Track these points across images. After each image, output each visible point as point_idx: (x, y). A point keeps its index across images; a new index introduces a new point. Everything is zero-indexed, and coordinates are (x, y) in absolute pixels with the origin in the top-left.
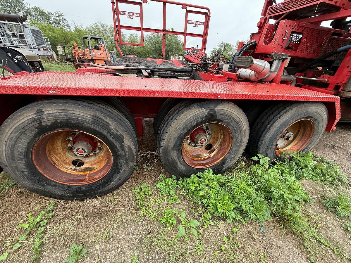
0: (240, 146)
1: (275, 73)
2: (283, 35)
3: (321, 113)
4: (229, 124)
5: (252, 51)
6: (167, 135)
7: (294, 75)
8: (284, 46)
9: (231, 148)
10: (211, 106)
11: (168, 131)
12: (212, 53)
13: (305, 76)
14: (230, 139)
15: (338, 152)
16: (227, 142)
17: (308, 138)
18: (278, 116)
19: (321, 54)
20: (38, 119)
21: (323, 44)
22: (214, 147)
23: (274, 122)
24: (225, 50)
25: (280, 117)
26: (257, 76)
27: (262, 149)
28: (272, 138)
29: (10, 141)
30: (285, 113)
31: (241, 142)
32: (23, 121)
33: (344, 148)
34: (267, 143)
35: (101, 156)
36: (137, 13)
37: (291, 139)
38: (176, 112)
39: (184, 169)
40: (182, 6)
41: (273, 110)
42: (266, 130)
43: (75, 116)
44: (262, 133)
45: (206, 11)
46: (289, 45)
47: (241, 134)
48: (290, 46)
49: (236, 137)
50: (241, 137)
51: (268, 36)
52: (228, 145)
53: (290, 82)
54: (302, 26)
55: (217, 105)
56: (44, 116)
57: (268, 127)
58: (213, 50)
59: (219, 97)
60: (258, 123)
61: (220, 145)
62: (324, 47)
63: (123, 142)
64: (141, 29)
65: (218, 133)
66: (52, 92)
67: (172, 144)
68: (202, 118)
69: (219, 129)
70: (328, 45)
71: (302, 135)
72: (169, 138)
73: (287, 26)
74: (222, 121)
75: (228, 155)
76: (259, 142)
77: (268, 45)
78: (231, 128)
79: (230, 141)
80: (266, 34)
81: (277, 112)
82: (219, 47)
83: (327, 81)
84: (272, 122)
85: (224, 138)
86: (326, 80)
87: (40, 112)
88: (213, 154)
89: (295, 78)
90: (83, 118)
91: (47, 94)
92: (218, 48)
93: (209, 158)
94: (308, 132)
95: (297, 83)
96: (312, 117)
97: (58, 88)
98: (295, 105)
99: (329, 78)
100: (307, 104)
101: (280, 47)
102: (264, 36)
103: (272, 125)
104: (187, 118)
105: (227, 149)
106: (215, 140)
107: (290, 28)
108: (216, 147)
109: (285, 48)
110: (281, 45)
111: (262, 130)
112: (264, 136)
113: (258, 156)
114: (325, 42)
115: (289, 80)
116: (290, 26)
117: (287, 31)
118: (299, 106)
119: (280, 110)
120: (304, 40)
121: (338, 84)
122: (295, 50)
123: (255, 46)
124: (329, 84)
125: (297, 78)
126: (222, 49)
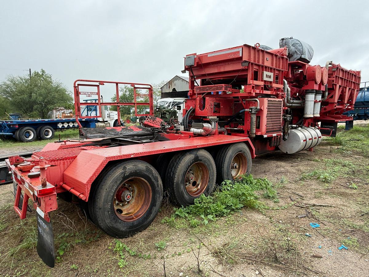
0: (213, 175)
1: (215, 129)
2: (210, 105)
3: (245, 148)
4: (205, 161)
5: (193, 114)
6: (177, 174)
7: (224, 127)
8: (212, 111)
9: (209, 178)
10: (195, 152)
11: (177, 171)
13: (230, 127)
14: (207, 172)
15: (267, 174)
16: (206, 175)
17: (246, 165)
18: (226, 153)
19: (233, 113)
20: (124, 172)
22: (198, 183)
23: (225, 157)
24: (130, 96)
25: (227, 153)
26: (206, 132)
27: (225, 176)
28: (227, 167)
29: (109, 189)
30: (228, 151)
31: (213, 172)
32: (117, 175)
33: (271, 171)
34: (226, 171)
35: (133, 203)
36: (95, 93)
37: (237, 167)
38: (178, 160)
39: (188, 198)
40: (131, 85)
41: (222, 151)
42: (223, 163)
43: (139, 168)
44: (222, 166)
45: (149, 87)
47: (212, 167)
48: (216, 110)
49: (210, 170)
50: (213, 169)
52: (207, 177)
53: (224, 132)
55: (197, 151)
56: (127, 170)
57: (223, 161)
59: (198, 147)
60: (217, 161)
61: (202, 178)
62: (233, 109)
63: (158, 181)
64: (99, 104)
65: (198, 172)
66: (132, 156)
67: (180, 179)
68: (192, 160)
69: (197, 168)
70: (235, 107)
71: (242, 164)
72: (179, 175)
73: (210, 100)
74: (201, 160)
75: (209, 183)
76: (221, 172)
77: (203, 111)
78: (206, 164)
79: (207, 174)
81: (224, 151)
83: (243, 129)
84: (224, 157)
85: (203, 172)
87: (125, 168)
88: (199, 187)
90: (142, 168)
91: (130, 157)
93: (198, 190)
94: (244, 161)
95: (227, 132)
96: (242, 151)
97: (134, 154)
98: (231, 146)
99: (243, 127)
100: (237, 144)
101: (211, 112)
102: (199, 105)
103: (225, 159)
104: (186, 162)
105: (207, 179)
106: (197, 178)
108: (199, 182)
111: (221, 163)
112: (223, 167)
113: (225, 181)
114: (233, 106)
116: (212, 100)
117: (211, 103)
118: (234, 146)
119: (225, 150)
120: (222, 107)
121: (248, 130)
122: (219, 112)
123: (194, 111)
124: (244, 131)
125: (226, 129)
126: (127, 95)
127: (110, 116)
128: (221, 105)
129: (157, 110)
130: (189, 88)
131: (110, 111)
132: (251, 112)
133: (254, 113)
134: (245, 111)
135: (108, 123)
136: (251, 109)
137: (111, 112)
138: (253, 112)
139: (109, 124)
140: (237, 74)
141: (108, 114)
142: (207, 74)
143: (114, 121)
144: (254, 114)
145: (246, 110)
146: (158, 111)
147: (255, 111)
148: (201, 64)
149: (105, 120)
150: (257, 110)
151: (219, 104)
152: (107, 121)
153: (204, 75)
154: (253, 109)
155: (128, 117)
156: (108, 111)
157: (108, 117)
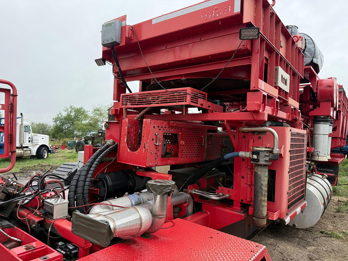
1: (162, 218)
2: (153, 139)
5: (112, 158)
8: (159, 154)
12: (55, 121)
19: (205, 155)
21: (204, 144)
24: (76, 116)
46: (166, 150)
48: (168, 151)
51: (132, 135)
53: (185, 205)
54: (174, 127)
58: (57, 116)
62: (206, 147)
70: (208, 144)
73: (154, 127)
77: (136, 153)
80: (128, 132)
82: (67, 113)
83: (229, 197)
86: (227, 195)
89: (189, 196)
92: (64, 114)
99: (229, 191)
101: (155, 156)
102: (126, 136)
107: (160, 130)
109: (162, 155)
110: (156, 153)
114: (205, 141)
115: (183, 202)
116: (158, 127)
117: (157, 134)
120: (182, 142)
121: (242, 200)
122: (176, 155)
123: (115, 150)
124: (232, 201)
125: (192, 195)
126: (72, 116)
127: (32, 141)
128: (179, 138)
129: (100, 134)
130: (114, 99)
131: (33, 134)
132: (258, 160)
133: (265, 163)
134: (238, 156)
135: (28, 149)
136: (257, 153)
137: (35, 135)
138: (262, 162)
139: (30, 151)
140: (222, 66)
141: (30, 138)
142: (151, 67)
143: (38, 146)
144: (265, 165)
145: (242, 154)
146: (100, 136)
147: (267, 159)
148: (136, 43)
149: (24, 146)
150: (271, 156)
151: (176, 135)
152: (27, 147)
153: (145, 71)
154: (261, 154)
155: (65, 142)
156: (30, 133)
157: (29, 141)
